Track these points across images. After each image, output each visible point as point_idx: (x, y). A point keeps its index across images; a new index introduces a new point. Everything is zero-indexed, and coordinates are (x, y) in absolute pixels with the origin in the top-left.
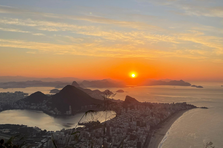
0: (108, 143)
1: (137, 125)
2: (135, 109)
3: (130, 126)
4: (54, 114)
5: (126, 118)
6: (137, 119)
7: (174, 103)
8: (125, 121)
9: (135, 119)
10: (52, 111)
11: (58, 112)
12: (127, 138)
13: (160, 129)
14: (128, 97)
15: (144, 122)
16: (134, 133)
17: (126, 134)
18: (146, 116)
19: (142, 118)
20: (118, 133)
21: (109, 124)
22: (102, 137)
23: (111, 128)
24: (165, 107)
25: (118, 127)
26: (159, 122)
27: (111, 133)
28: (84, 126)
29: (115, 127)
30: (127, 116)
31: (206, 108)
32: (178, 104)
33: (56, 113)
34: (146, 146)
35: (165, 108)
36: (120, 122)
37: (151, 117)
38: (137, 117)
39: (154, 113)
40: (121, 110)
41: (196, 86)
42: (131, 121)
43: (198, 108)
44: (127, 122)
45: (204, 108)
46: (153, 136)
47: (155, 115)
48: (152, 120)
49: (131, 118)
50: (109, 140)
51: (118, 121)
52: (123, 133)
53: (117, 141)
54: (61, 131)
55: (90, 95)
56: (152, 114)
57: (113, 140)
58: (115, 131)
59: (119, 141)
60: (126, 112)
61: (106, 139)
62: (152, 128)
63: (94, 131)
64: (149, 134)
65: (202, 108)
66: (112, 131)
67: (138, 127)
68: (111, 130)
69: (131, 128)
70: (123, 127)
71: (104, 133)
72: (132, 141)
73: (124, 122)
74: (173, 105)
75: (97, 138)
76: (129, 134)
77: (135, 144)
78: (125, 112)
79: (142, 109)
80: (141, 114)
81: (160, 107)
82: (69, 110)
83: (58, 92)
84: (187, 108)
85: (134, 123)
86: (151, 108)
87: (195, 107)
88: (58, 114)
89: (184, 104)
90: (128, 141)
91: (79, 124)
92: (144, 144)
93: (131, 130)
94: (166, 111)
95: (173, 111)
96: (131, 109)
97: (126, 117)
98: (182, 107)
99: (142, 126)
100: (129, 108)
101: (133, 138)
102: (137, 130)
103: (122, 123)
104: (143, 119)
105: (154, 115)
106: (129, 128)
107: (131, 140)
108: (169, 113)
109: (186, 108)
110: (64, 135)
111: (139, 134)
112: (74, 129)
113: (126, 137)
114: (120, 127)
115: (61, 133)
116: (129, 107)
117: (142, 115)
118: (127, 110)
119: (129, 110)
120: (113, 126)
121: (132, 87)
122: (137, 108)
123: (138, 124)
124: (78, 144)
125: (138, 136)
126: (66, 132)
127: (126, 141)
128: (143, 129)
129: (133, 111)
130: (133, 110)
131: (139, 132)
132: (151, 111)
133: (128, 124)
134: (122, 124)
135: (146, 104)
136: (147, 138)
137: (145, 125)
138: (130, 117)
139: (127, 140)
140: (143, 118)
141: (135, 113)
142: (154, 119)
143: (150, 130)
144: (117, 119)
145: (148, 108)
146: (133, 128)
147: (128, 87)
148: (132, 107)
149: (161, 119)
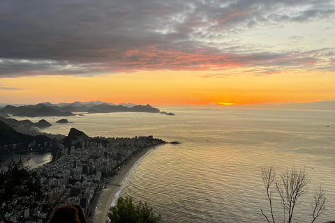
1: (83, 172)
2: (81, 148)
3: (72, 174)
6: (83, 162)
7: (136, 137)
8: (65, 167)
9: (80, 163)
12: (66, 194)
13: (115, 176)
15: (94, 167)
16: (78, 185)
17: (66, 188)
18: (97, 157)
19: (91, 160)
20: (53, 187)
21: (40, 173)
23: (42, 179)
24: (123, 143)
25: (54, 177)
26: (114, 167)
29: (48, 178)
30: (69, 160)
32: (142, 138)
35: (124, 145)
36: (57, 169)
37: (103, 160)
38: (83, 160)
39: (109, 153)
40: (61, 150)
41: (166, 113)
42: (75, 167)
43: (167, 143)
44: (68, 168)
47: (109, 155)
48: (104, 164)
49: (75, 163)
51: (55, 167)
52: (60, 187)
55: (14, 128)
56: (106, 154)
58: (48, 184)
59: (54, 198)
60: (68, 154)
62: (104, 175)
64: (100, 185)
65: (172, 143)
67: (84, 175)
68: (42, 183)
69: (73, 177)
70: (62, 177)
72: (74, 197)
73: (63, 169)
74: (136, 139)
76: (70, 187)
77: (77, 202)
78: (66, 154)
79: (93, 147)
80: (90, 154)
81: (118, 144)
84: (154, 144)
85: (80, 169)
86: (105, 146)
87: (164, 142)
89: (150, 138)
90: (67, 197)
92: (91, 201)
93: (72, 181)
94: (126, 149)
95: (135, 148)
96: (76, 149)
97: (67, 161)
98: (147, 143)
99: (90, 174)
100: (74, 147)
101: (75, 192)
102: (82, 181)
103: (61, 170)
104: (92, 164)
106: (71, 177)
107: (71, 196)
108: (129, 152)
109: (152, 144)
111: (85, 186)
113: (65, 192)
114: (57, 178)
116: (73, 145)
117: (91, 157)
118: (69, 149)
119: (73, 150)
120: (46, 176)
121: (80, 115)
122: (85, 146)
125: (83, 189)
128: (91, 178)
129: (78, 151)
130: (78, 149)
131: (85, 182)
132: (104, 150)
133: (69, 172)
134: (61, 172)
135: (97, 140)
136: (95, 191)
137: (94, 172)
138: (73, 161)
141: (82, 155)
142: (108, 161)
143: (102, 178)
144: (53, 164)
145: (101, 146)
146: (77, 178)
147: (75, 115)
148: (78, 146)
149: (118, 161)
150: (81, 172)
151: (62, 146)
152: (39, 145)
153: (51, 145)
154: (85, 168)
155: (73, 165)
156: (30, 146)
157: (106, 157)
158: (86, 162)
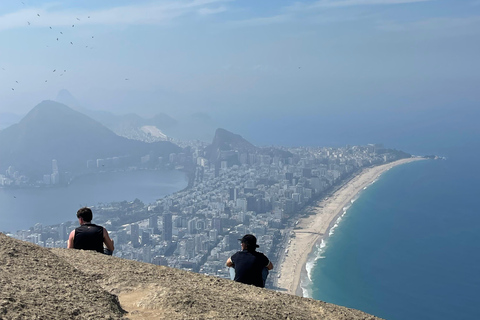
1: (249, 209)
2: (240, 165)
3: (227, 209)
5: (216, 190)
6: (246, 191)
11: (20, 178)
12: (220, 245)
13: (311, 216)
15: (267, 198)
16: (241, 229)
17: (219, 234)
18: (272, 182)
19: (260, 187)
20: (194, 232)
21: (168, 208)
23: (174, 217)
25: (194, 215)
26: (307, 199)
27: (175, 231)
29: (185, 216)
30: (219, 186)
33: (14, 180)
37: (285, 187)
38: (246, 187)
39: (295, 174)
42: (231, 198)
44: (219, 200)
46: (291, 237)
47: (297, 178)
48: (288, 194)
49: (231, 191)
52: (208, 232)
54: (32, 231)
56: (289, 177)
57: (183, 252)
58: (186, 227)
60: (217, 174)
64: (282, 231)
66: (180, 225)
67: (250, 213)
69: (230, 216)
71: (157, 232)
73: (211, 201)
76: (227, 234)
78: (213, 174)
80: (258, 177)
82: (50, 172)
85: (241, 203)
87: (409, 157)
88: (19, 183)
89: (378, 150)
90: (222, 251)
94: (328, 168)
96: (228, 167)
97: (214, 189)
100: (225, 163)
102: (247, 222)
104: (263, 193)
105: (294, 180)
106: (227, 216)
107: (230, 247)
108: (337, 173)
113: (219, 241)
114: (201, 216)
116: (224, 160)
117: (261, 181)
119: (224, 169)
120: (177, 211)
122: (248, 162)
127: (219, 252)
128: (264, 219)
129: (234, 170)
130: (235, 166)
131: (254, 226)
132: (285, 169)
133: (220, 207)
136: (275, 242)
137: (270, 208)
138: (227, 187)
139: (219, 249)
140: (263, 190)
141: (242, 177)
142: (295, 189)
143: (285, 220)
144: (191, 193)
146: (236, 217)
148: (233, 160)
149: (313, 191)
150: (245, 207)
151: (203, 161)
152: (161, 159)
153: (183, 159)
154: (251, 201)
155: (228, 196)
156: (144, 159)
157: (291, 182)
158: (251, 191)
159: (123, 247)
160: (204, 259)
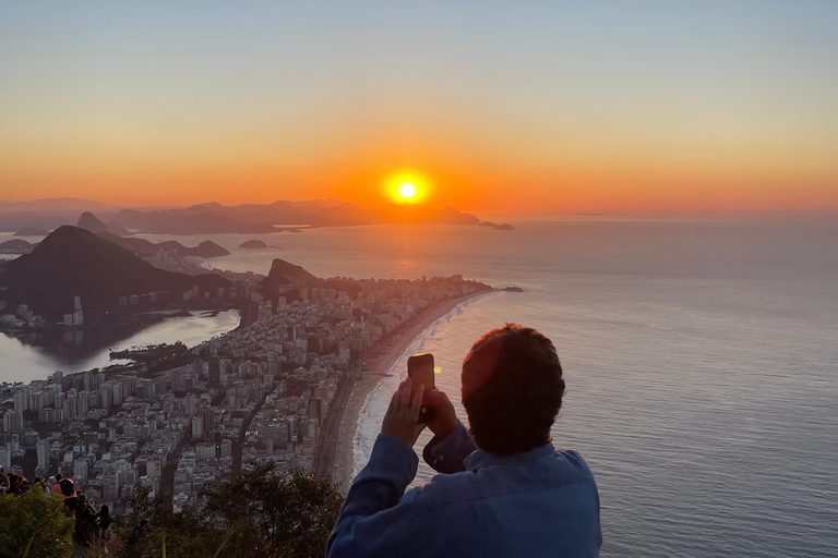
0: (216, 410)
1: (310, 350)
2: (302, 300)
3: (285, 351)
4: (20, 324)
5: (273, 329)
6: (307, 330)
7: (424, 278)
8: (269, 338)
9: (303, 332)
10: (10, 318)
11: (34, 318)
12: (276, 391)
13: (380, 357)
14: (278, 265)
15: (332, 338)
16: (301, 373)
17: (275, 379)
18: (338, 320)
19: (326, 326)
20: (247, 377)
21: (216, 351)
22: (194, 391)
23: (222, 362)
24: (397, 290)
25: (246, 358)
26: (376, 338)
27: (224, 377)
28: (129, 361)
29: (235, 360)
30: (276, 324)
31: (520, 290)
32: (437, 281)
33: (27, 322)
34: (337, 410)
35: (398, 295)
36: (252, 342)
37: (353, 325)
38: (308, 325)
39: (364, 310)
40: (257, 305)
41: (494, 225)
42: (291, 338)
43: (497, 290)
44: (275, 341)
45: (515, 289)
46: (358, 379)
47: (366, 315)
48: (356, 332)
49: (290, 330)
50: (219, 400)
51: (248, 339)
52: (262, 377)
53: (246, 400)
54: (50, 381)
55: (145, 259)
56: (357, 313)
57: (232, 400)
58: (237, 372)
59: (251, 399)
60: (274, 311)
61: (207, 397)
62: (356, 355)
63: (168, 374)
64: (347, 374)
65: (508, 289)
66: (229, 371)
67: (311, 355)
68: (222, 369)
69: (288, 359)
70: (265, 359)
71: (202, 378)
72: (293, 398)
73: (266, 342)
74: (424, 283)
75: (179, 395)
76: (285, 378)
77: (302, 406)
78: (269, 312)
79: (327, 299)
80: (322, 314)
81: (382, 291)
82: (72, 311)
83: (28, 251)
84: (465, 292)
85: (301, 343)
86: (355, 297)
87: (488, 289)
88: (33, 325)
89: (456, 282)
90: (279, 398)
91: (113, 356)
92: (331, 405)
93: (289, 367)
94: (401, 302)
95: (421, 301)
96: (288, 302)
97: (272, 327)
98: (450, 290)
99: (326, 352)
100: (284, 298)
101: (295, 388)
102: (308, 366)
103: (261, 345)
104: (327, 332)
105: (362, 317)
106: (285, 359)
107: (288, 394)
108: (410, 309)
109: (462, 293)
110: (61, 394)
111: (316, 375)
112: (95, 371)
113: (275, 386)
114: (254, 359)
115: (50, 386)
116: (283, 295)
117: (325, 319)
118: (275, 303)
119: (283, 305)
120: (230, 356)
121: (292, 230)
122: (310, 298)
123: (313, 346)
124: (112, 419)
125: (313, 382)
126: (68, 384)
127: (274, 399)
128: (327, 361)
129: (295, 306)
130: (295, 302)
131: (315, 369)
132: (353, 304)
133: (279, 348)
134: (261, 348)
135: (336, 285)
136: (339, 386)
137: (334, 349)
138: (286, 326)
139: (275, 396)
140: (328, 328)
141: (304, 314)
142: (363, 327)
143: (351, 361)
144: (243, 333)
145: (344, 297)
146: (296, 360)
147: (281, 230)
148: (293, 296)
149: (384, 328)
150: (305, 348)
151: (257, 297)
152: (207, 294)
153: (233, 295)
154: (312, 341)
155: (286, 335)
156: (187, 296)
157: (359, 319)
158: (313, 330)
159: (162, 397)
160: (258, 408)
